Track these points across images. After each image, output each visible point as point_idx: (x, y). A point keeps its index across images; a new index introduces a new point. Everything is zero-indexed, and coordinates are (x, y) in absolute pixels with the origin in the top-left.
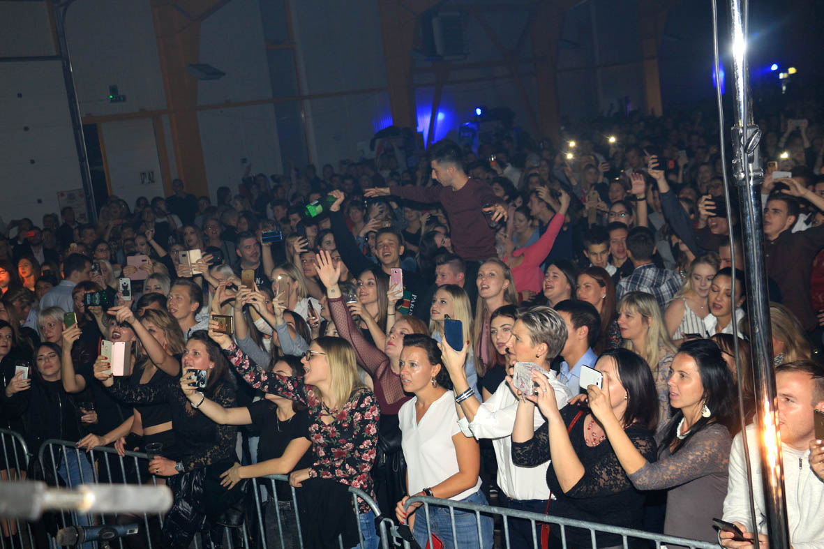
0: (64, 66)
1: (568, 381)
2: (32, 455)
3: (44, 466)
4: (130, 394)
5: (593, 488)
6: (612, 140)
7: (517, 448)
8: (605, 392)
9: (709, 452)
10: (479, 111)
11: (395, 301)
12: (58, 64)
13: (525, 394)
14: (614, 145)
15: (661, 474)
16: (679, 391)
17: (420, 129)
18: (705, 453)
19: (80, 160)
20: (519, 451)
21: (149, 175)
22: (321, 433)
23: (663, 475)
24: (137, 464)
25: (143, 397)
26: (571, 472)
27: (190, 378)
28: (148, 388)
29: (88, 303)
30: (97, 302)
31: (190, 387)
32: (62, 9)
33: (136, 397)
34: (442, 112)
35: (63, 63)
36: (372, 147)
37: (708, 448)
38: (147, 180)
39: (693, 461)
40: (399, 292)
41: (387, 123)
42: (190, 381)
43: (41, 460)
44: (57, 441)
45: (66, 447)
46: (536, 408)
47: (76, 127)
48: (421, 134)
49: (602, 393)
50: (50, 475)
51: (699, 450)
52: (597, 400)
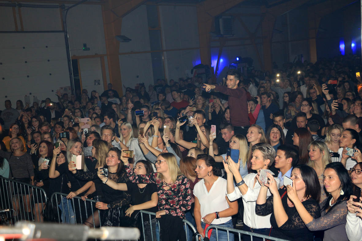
0: (65, 35)
1: (281, 181)
2: (48, 198)
3: (53, 203)
4: (84, 176)
5: (292, 226)
6: (299, 72)
7: (258, 207)
8: (294, 188)
9: (343, 214)
10: (238, 59)
11: (213, 139)
12: (63, 34)
13: (264, 183)
14: (299, 75)
15: (320, 224)
16: (330, 184)
17: (212, 66)
18: (341, 215)
19: (70, 74)
20: (259, 208)
21: (98, 81)
22: (164, 194)
23: (321, 225)
24: (92, 205)
25: (89, 177)
26: (282, 218)
27: (101, 172)
28: (91, 173)
29: (61, 137)
30: (65, 136)
31: (101, 175)
32: (65, 12)
33: (86, 177)
34: (222, 58)
35: (65, 34)
36: (192, 73)
37: (342, 212)
38: (97, 84)
39: (335, 218)
40: (214, 135)
41: (198, 62)
42: (101, 173)
43: (52, 201)
44: (59, 193)
45: (62, 196)
46: (268, 189)
47: (69, 61)
48: (213, 67)
49: (292, 189)
50: (55, 207)
51: (338, 214)
52: (290, 192)
